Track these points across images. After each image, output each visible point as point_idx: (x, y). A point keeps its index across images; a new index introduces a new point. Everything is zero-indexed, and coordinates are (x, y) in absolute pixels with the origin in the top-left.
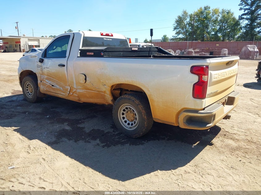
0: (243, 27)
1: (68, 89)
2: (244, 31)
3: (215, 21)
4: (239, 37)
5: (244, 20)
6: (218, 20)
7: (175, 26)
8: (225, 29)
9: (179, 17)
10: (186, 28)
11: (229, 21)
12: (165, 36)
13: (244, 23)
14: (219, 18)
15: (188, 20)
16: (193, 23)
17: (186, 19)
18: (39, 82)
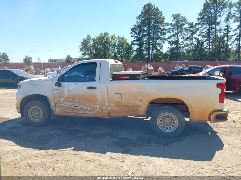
0: (135, 50)
1: (97, 107)
2: (136, 53)
3: (114, 45)
4: (132, 58)
5: (135, 45)
6: (117, 44)
7: (81, 47)
8: (123, 52)
9: (84, 40)
10: (91, 50)
11: (124, 45)
12: (69, 56)
13: (135, 47)
14: (117, 43)
15: (92, 43)
16: (96, 45)
17: (90, 42)
18: (52, 104)
